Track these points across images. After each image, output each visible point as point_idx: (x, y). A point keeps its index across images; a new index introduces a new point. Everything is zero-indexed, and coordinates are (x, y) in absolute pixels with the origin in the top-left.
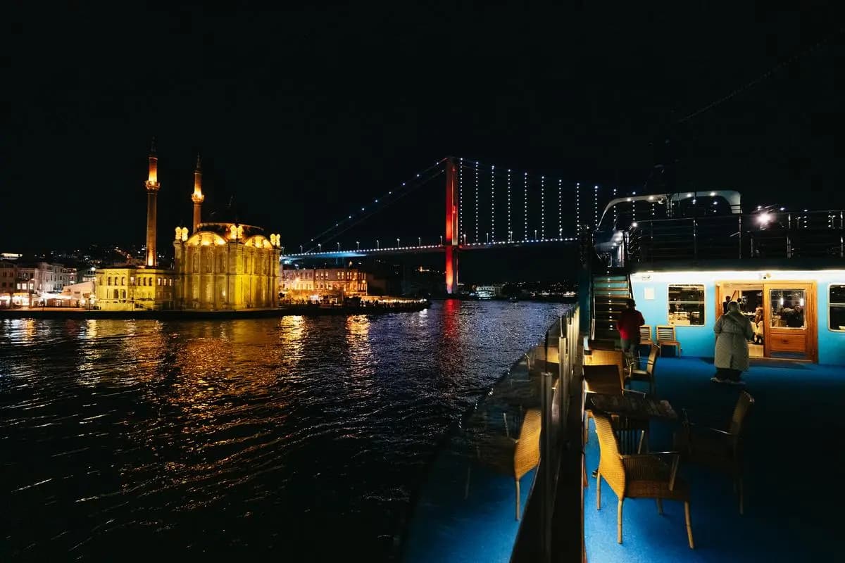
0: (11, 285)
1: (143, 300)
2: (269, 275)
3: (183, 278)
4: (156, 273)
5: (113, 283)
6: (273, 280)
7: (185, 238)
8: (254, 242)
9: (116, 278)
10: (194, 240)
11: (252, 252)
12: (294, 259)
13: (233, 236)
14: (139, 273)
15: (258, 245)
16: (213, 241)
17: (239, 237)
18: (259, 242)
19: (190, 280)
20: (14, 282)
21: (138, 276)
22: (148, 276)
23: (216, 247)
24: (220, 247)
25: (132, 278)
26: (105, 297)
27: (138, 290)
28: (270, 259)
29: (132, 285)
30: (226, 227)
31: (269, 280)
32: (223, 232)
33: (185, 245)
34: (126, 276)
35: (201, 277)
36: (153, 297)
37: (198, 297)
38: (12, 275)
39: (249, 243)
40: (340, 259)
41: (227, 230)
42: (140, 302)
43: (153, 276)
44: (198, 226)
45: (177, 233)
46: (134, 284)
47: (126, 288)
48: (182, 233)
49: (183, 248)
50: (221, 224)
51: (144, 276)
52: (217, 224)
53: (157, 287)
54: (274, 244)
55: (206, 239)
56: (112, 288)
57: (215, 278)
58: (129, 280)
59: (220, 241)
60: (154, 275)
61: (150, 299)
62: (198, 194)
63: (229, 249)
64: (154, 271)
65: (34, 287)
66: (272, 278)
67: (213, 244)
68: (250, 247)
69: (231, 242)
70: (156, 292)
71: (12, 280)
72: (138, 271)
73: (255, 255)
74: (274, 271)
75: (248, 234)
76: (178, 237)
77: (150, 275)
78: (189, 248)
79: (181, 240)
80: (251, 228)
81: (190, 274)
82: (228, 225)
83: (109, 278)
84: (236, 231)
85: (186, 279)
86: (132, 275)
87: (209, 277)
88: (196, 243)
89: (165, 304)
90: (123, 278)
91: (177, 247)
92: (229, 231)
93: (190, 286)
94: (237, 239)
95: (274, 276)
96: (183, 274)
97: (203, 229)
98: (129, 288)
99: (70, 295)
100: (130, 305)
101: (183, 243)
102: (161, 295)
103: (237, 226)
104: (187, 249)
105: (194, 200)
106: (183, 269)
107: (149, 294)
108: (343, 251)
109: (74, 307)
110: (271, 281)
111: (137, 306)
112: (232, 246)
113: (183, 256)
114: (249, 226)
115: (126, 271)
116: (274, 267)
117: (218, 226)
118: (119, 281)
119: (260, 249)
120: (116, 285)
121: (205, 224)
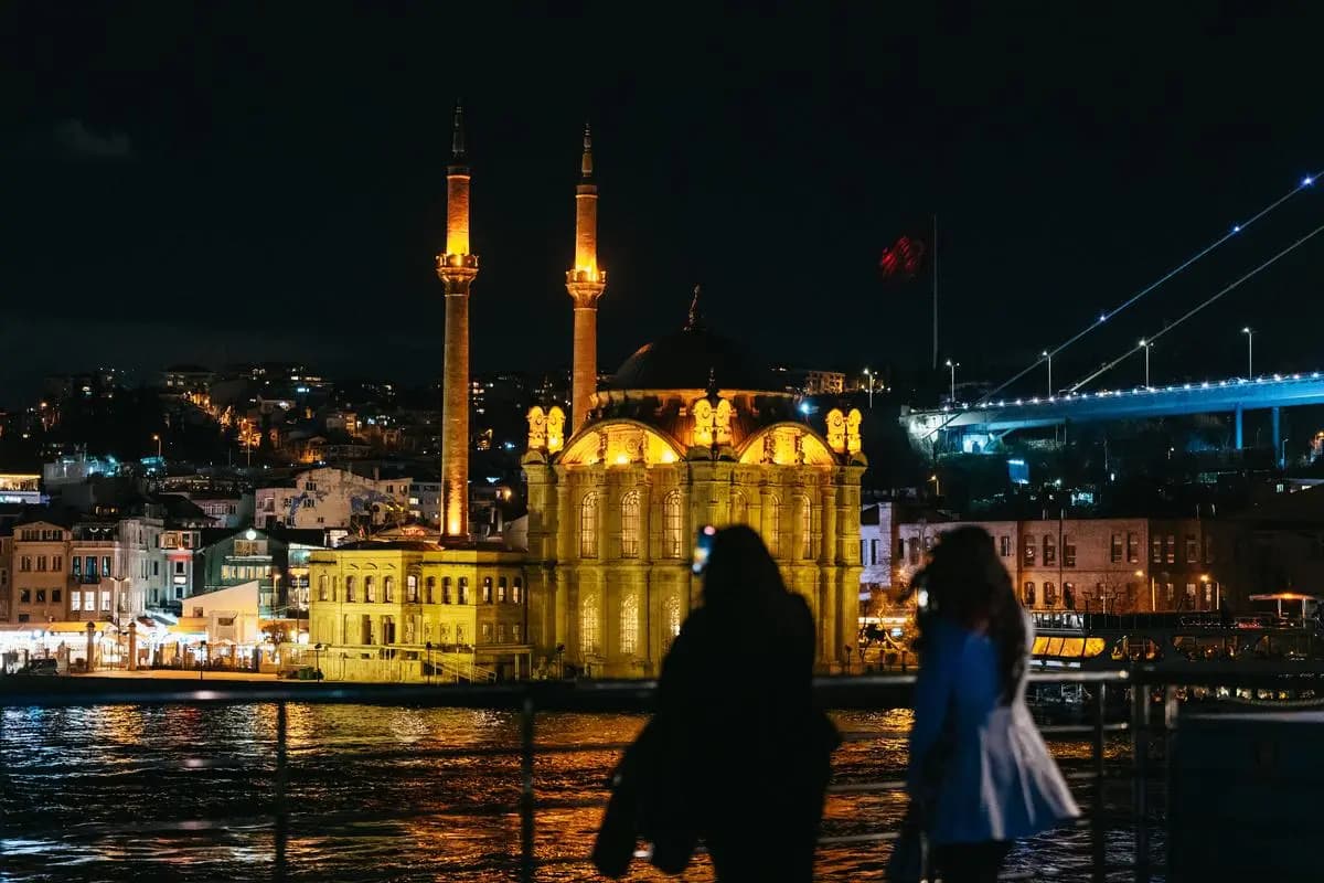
0: (57, 596)
1: (445, 648)
2: (822, 562)
3: (553, 579)
4: (479, 564)
5: (359, 595)
6: (839, 580)
7: (555, 444)
8: (769, 447)
9: (368, 580)
10: (585, 451)
11: (763, 484)
12: (1010, 425)
13: (702, 437)
14: (428, 563)
15: (784, 456)
16: (641, 450)
17: (722, 438)
18: (787, 446)
19: (572, 584)
20: (63, 586)
21: (427, 572)
22: (455, 573)
23: (651, 472)
24: (662, 472)
25: (411, 580)
26: (338, 640)
27: (427, 618)
28: (824, 502)
29: (412, 603)
30: (678, 403)
31: (824, 578)
32: (670, 422)
33: (556, 467)
34: (397, 574)
35: (607, 574)
36: (470, 639)
37: (598, 643)
38: (58, 565)
39: (752, 454)
40: (1257, 418)
41: (683, 412)
42: (436, 657)
43: (470, 573)
44: (594, 399)
45: (533, 426)
46: (416, 600)
47: (395, 611)
48: (545, 427)
49: (552, 479)
50: (664, 395)
51: (445, 571)
52: (650, 393)
53: (482, 607)
54: (837, 444)
55: (619, 447)
56: (355, 611)
57: (648, 577)
58: (405, 585)
59: (662, 452)
60: (474, 570)
61: (465, 649)
62: (587, 268)
63: (690, 482)
64: (472, 556)
65: (111, 601)
66: (832, 572)
67: (641, 462)
68: (756, 467)
69: (694, 456)
70: (479, 625)
71: (56, 580)
72: (427, 556)
73: (774, 495)
74: (839, 545)
75: (751, 423)
76: (535, 442)
77: (460, 567)
78: (570, 475)
79: (544, 450)
80: (758, 401)
81: (571, 562)
82: (687, 395)
83: (349, 579)
84: (710, 420)
85: (560, 577)
86: (412, 568)
87: (628, 574)
88: (590, 459)
89: (503, 663)
90: (387, 579)
91: (534, 475)
92: (690, 418)
93: (573, 605)
94: (715, 447)
95: (841, 563)
96: (552, 564)
97: (609, 413)
98: (406, 611)
99: (202, 628)
100: (406, 664)
101: (552, 459)
102: (490, 631)
103: (714, 400)
104: (563, 480)
105: (575, 293)
106: (552, 546)
107: (459, 631)
108: (1268, 374)
109: (246, 670)
110: (832, 585)
111: (427, 669)
112: (700, 469)
113: (552, 501)
114: (750, 394)
115: (396, 557)
116: (840, 532)
117: (655, 402)
118: (374, 591)
119: (787, 469)
120: (367, 600)
121: (617, 395)
